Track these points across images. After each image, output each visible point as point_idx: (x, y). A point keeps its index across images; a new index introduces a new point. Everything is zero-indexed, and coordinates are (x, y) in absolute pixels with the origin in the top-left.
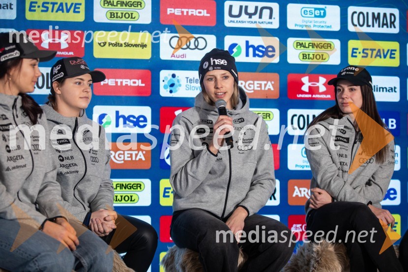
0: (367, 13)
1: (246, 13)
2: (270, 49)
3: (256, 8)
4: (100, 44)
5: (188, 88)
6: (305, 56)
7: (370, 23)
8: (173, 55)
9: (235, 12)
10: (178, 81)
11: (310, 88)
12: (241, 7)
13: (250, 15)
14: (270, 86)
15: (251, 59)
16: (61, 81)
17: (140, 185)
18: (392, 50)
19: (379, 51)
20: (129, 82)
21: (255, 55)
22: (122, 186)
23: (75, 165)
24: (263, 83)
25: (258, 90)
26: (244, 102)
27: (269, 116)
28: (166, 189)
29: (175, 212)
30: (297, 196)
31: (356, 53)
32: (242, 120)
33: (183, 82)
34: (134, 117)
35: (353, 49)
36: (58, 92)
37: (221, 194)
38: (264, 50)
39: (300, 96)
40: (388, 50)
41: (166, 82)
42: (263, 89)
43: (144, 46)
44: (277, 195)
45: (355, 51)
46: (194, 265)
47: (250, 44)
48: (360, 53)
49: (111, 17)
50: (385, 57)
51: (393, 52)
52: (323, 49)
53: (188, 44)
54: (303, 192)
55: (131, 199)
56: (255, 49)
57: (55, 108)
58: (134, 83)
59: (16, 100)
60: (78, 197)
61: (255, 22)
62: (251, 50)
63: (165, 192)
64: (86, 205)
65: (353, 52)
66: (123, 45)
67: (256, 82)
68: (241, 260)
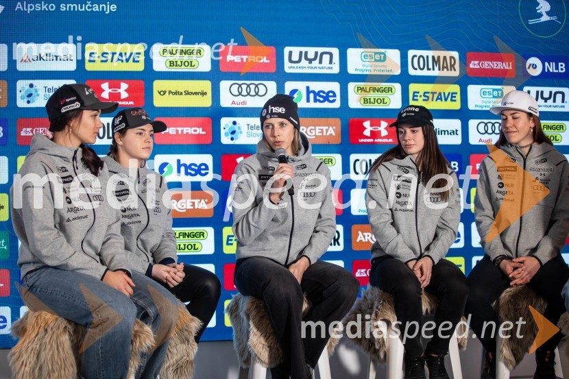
0: (427, 57)
1: (306, 58)
2: (331, 94)
3: (316, 53)
4: (160, 93)
5: (249, 135)
6: (366, 101)
7: (431, 66)
8: (233, 103)
9: (295, 57)
10: (239, 128)
11: (372, 132)
12: (301, 53)
13: (310, 61)
14: (331, 131)
15: (312, 105)
16: (123, 132)
17: (203, 233)
18: (453, 93)
19: (440, 94)
20: (190, 131)
21: (316, 100)
22: (184, 235)
23: (138, 215)
24: (325, 128)
25: (320, 136)
26: (306, 148)
27: (331, 161)
28: (229, 236)
29: (238, 260)
30: (361, 241)
31: (417, 96)
32: (304, 166)
33: (245, 129)
34: (195, 165)
35: (414, 93)
36: (120, 143)
37: (284, 242)
38: (325, 95)
39: (362, 140)
40: (449, 93)
41: (227, 130)
42: (325, 134)
43: (204, 94)
44: (341, 240)
45: (416, 94)
46: (258, 312)
47: (311, 90)
48: (421, 96)
49: (170, 66)
50: (446, 100)
51: (454, 95)
52: (384, 93)
53: (248, 91)
54: (366, 237)
55: (194, 247)
56: (316, 94)
57: (117, 159)
58: (195, 131)
59: (76, 152)
60: (141, 247)
61: (316, 68)
62: (312, 95)
63: (228, 240)
64: (149, 255)
65: (414, 96)
66: (184, 93)
67: (317, 128)
68: (305, 306)
